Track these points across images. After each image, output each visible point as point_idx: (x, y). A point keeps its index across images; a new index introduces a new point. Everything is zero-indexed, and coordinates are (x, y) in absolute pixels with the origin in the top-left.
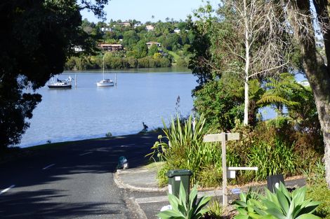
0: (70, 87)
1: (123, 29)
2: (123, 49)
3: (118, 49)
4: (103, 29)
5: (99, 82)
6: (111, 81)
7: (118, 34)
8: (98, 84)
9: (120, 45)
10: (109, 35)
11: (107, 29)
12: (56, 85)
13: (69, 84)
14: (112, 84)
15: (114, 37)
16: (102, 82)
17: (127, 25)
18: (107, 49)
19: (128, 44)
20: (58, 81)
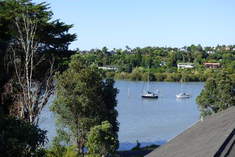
0: (157, 97)
1: (224, 52)
2: (221, 66)
3: (217, 67)
4: (208, 52)
5: (178, 94)
6: (187, 94)
7: (219, 55)
8: (178, 96)
9: (219, 64)
10: (211, 57)
11: (211, 52)
12: (147, 95)
13: (156, 95)
14: (188, 96)
15: (215, 58)
16: (180, 95)
17: (227, 49)
18: (209, 67)
19: (225, 63)
20: (149, 93)
